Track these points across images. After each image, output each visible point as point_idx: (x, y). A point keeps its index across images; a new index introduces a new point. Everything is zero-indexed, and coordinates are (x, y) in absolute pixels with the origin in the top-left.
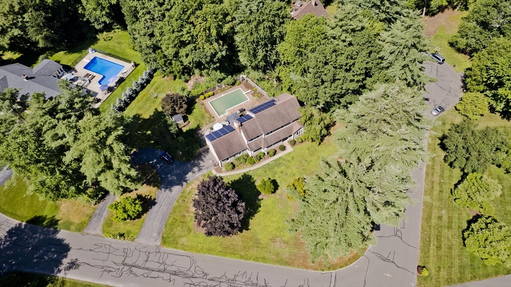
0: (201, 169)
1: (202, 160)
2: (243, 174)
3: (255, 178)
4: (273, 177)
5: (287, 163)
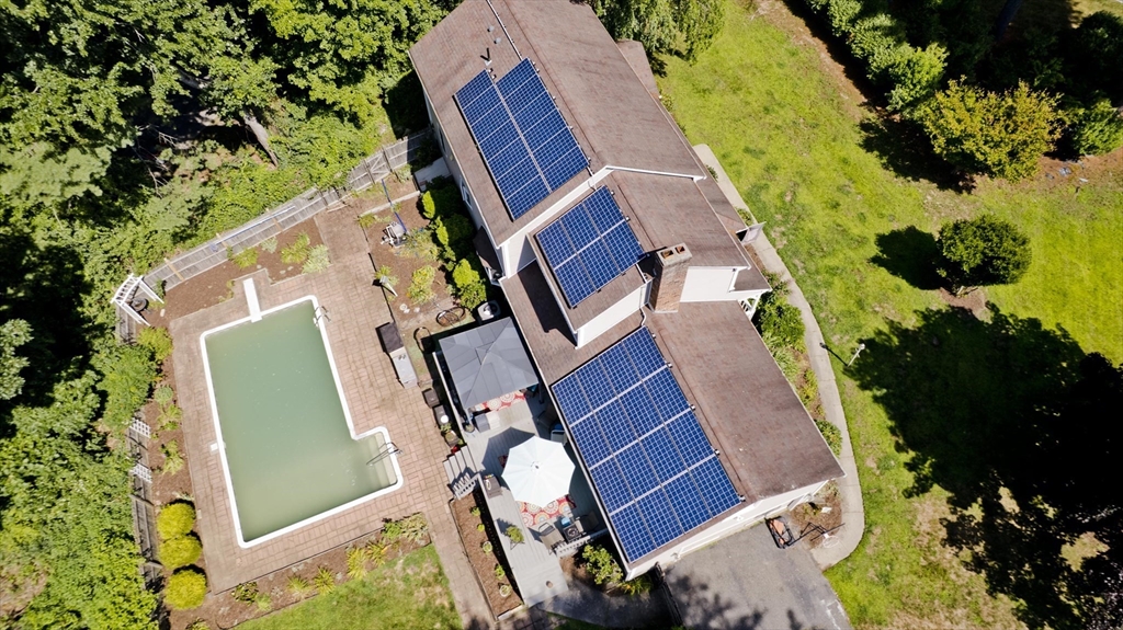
2: (851, 384)
3: (873, 325)
4: (862, 241)
5: (781, 177)
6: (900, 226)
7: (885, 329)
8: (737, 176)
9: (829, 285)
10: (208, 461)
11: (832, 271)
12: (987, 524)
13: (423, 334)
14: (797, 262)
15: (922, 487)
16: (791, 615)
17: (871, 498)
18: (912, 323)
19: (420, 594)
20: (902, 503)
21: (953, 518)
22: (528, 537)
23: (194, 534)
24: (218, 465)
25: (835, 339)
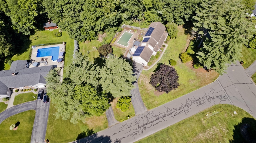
5: (170, 51)
15: (154, 71)
16: (139, 69)
19: (123, 52)
23: (115, 40)
24: (120, 38)
25: (160, 61)
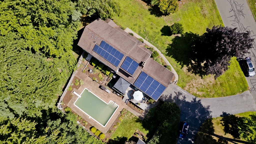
0: (179, 93)
1: (170, 97)
2: (167, 57)
3: (166, 46)
4: (159, 33)
5: (142, 27)
6: (163, 27)
7: (168, 46)
8: (135, 31)
9: (158, 43)
10: (90, 120)
11: (157, 40)
12: (192, 66)
13: (107, 84)
14: (151, 41)
15: (183, 66)
16: (175, 92)
17: (177, 71)
18: (171, 42)
19: (131, 117)
20: (181, 70)
21: (188, 68)
22: (140, 103)
23: (97, 130)
24: (92, 119)
25: (162, 51)
